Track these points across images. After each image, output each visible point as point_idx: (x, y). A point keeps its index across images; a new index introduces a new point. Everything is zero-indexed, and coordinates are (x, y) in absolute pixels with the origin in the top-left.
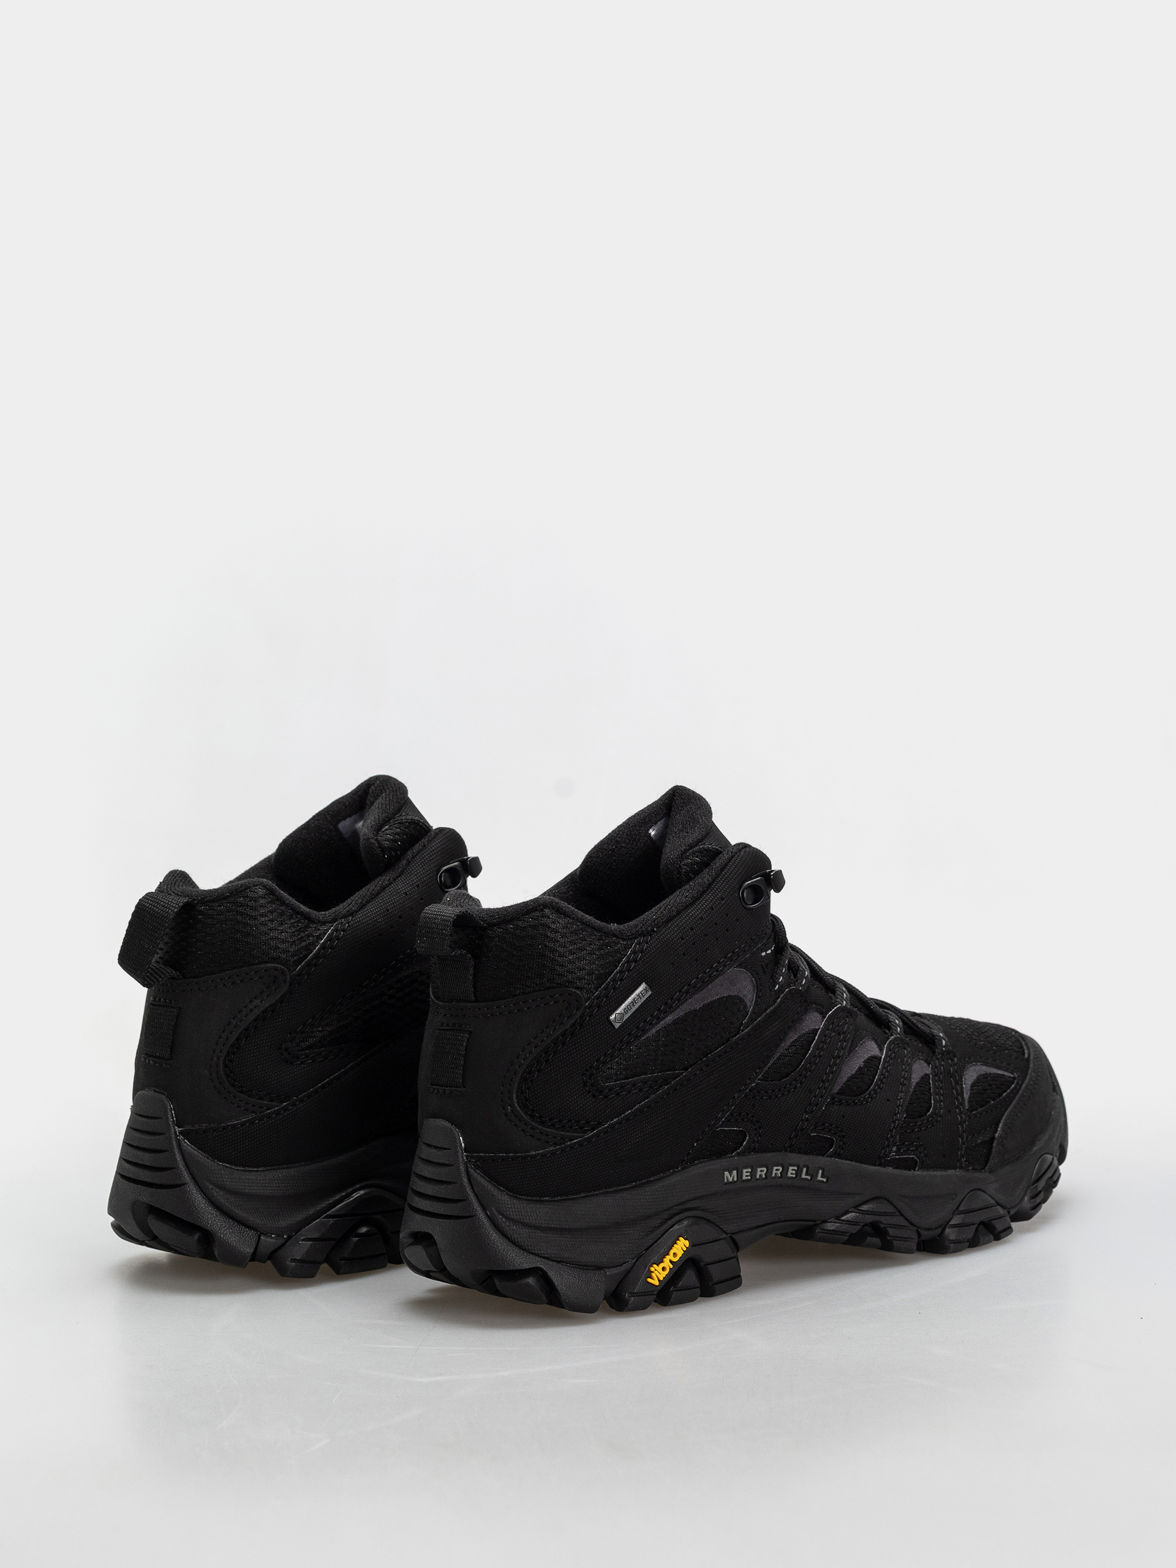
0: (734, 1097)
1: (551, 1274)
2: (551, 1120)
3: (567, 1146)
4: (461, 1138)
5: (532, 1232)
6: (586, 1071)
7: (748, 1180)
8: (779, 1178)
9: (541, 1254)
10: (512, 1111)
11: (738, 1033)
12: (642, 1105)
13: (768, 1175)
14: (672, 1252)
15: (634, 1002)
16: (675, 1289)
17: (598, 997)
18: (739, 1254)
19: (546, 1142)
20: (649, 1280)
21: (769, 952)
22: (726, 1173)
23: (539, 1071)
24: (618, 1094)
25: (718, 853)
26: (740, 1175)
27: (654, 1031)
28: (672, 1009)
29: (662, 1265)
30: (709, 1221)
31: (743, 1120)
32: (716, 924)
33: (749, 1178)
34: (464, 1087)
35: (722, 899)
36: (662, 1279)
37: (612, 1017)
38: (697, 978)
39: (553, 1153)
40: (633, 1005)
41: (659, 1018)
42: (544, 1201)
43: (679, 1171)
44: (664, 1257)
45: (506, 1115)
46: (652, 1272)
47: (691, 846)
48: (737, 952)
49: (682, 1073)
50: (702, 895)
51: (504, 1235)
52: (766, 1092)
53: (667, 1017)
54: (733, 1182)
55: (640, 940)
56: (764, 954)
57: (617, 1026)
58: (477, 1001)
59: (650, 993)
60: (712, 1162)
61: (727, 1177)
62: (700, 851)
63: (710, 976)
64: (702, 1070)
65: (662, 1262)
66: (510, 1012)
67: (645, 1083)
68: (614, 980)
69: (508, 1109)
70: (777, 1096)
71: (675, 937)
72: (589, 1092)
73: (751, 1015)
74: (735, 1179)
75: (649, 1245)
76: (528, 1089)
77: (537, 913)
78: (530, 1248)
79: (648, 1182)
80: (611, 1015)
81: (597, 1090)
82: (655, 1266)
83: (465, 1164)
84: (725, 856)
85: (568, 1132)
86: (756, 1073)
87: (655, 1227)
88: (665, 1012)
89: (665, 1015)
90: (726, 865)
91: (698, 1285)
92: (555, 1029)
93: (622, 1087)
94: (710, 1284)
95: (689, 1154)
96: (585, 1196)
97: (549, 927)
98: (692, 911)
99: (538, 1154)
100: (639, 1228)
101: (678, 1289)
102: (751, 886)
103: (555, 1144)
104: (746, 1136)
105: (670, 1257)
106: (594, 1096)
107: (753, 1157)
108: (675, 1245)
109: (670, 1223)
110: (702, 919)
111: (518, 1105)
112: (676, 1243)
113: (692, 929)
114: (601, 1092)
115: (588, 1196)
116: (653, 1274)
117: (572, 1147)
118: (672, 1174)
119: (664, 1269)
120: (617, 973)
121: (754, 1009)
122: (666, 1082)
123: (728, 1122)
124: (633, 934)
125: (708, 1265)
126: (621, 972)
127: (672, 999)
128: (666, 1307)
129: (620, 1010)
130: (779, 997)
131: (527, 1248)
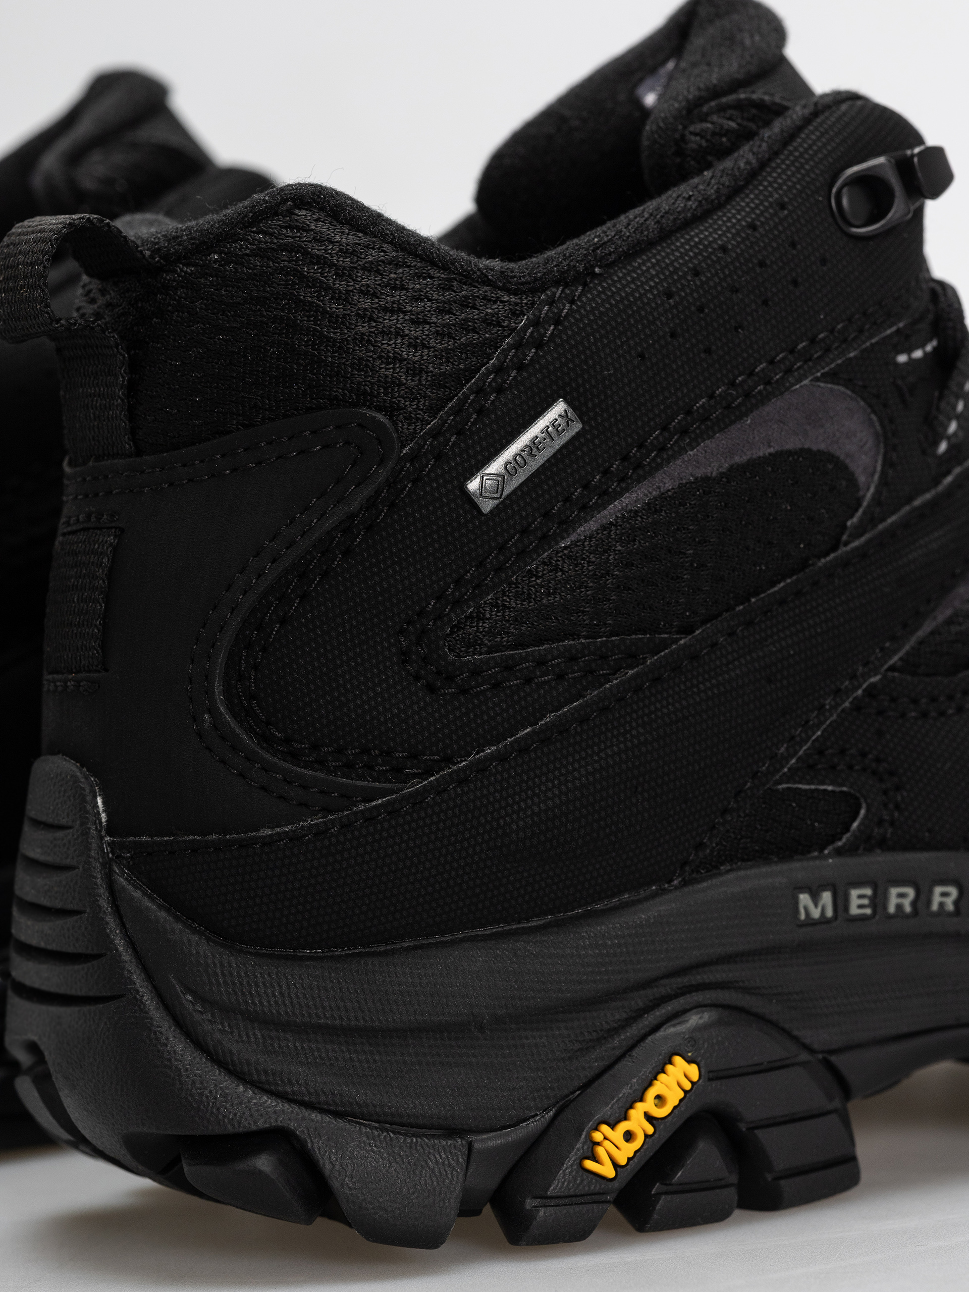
0: (823, 706)
1: (318, 1147)
2: (315, 747)
3: (356, 813)
4: (99, 801)
5: (271, 1038)
6: (409, 623)
7: (862, 918)
8: (950, 915)
9: (293, 1093)
10: (215, 727)
11: (835, 548)
12: (565, 714)
13: (920, 905)
14: (651, 1093)
15: (534, 447)
16: (664, 1188)
17: (435, 434)
18: (852, 1106)
19: (301, 804)
20: (589, 1164)
21: (918, 354)
22: (804, 899)
23: (283, 622)
24: (496, 686)
25: (779, 111)
26: (842, 903)
27: (592, 525)
28: (641, 472)
29: (623, 1127)
30: (760, 1018)
31: (851, 767)
32: (762, 264)
33: (868, 911)
34: (106, 670)
35: (783, 206)
36: (623, 1162)
37: (473, 485)
38: (711, 396)
39: (320, 833)
40: (531, 454)
41: (605, 492)
42: (301, 958)
43: (676, 888)
44: (631, 1107)
45: (200, 735)
46: (598, 1144)
47: (715, 93)
48: (823, 339)
49: (676, 641)
50: (730, 198)
51: (200, 1045)
52: (915, 701)
53: (627, 490)
54: (823, 921)
55: (554, 294)
56: (902, 358)
57: (487, 506)
58: (139, 453)
59: (577, 427)
60: (764, 870)
61: (806, 909)
62: (739, 106)
63: (747, 395)
64: (732, 634)
65: (626, 1118)
66: (213, 476)
67: (573, 659)
68: (479, 391)
69: (203, 721)
70: (942, 714)
71: (650, 291)
72: (417, 678)
73: (869, 506)
74: (829, 913)
75: (590, 1074)
76: (256, 667)
77: (278, 221)
78: (263, 1078)
79: (588, 915)
80: (471, 476)
81: (439, 673)
82: (605, 1128)
83: (107, 865)
84: (798, 112)
85: (361, 778)
86: (882, 649)
87: (609, 1031)
88: (622, 480)
89: (623, 485)
90: (800, 129)
91: (734, 1179)
92: (322, 515)
93: (508, 668)
94: (769, 1177)
95: (700, 846)
96: (415, 948)
97: (306, 253)
98: (702, 234)
99: (278, 834)
100: (566, 1032)
101: (670, 1188)
102: (861, 180)
103: (327, 810)
104: (859, 808)
105: (648, 1105)
106: (431, 688)
107: (880, 861)
108: (662, 1077)
109: (650, 1019)
110: (724, 249)
111: (230, 709)
112: (663, 1071)
113: (696, 273)
114: (450, 678)
115: (421, 947)
116: (600, 1151)
117: (370, 818)
118: (654, 895)
119: (629, 1136)
120: (489, 372)
121: (878, 492)
122: (633, 657)
123: (808, 769)
124: (536, 279)
125: (757, 1128)
126: (499, 370)
127: (640, 446)
128: (642, 1234)
129: (496, 466)
130: (948, 472)
131: (255, 1078)
